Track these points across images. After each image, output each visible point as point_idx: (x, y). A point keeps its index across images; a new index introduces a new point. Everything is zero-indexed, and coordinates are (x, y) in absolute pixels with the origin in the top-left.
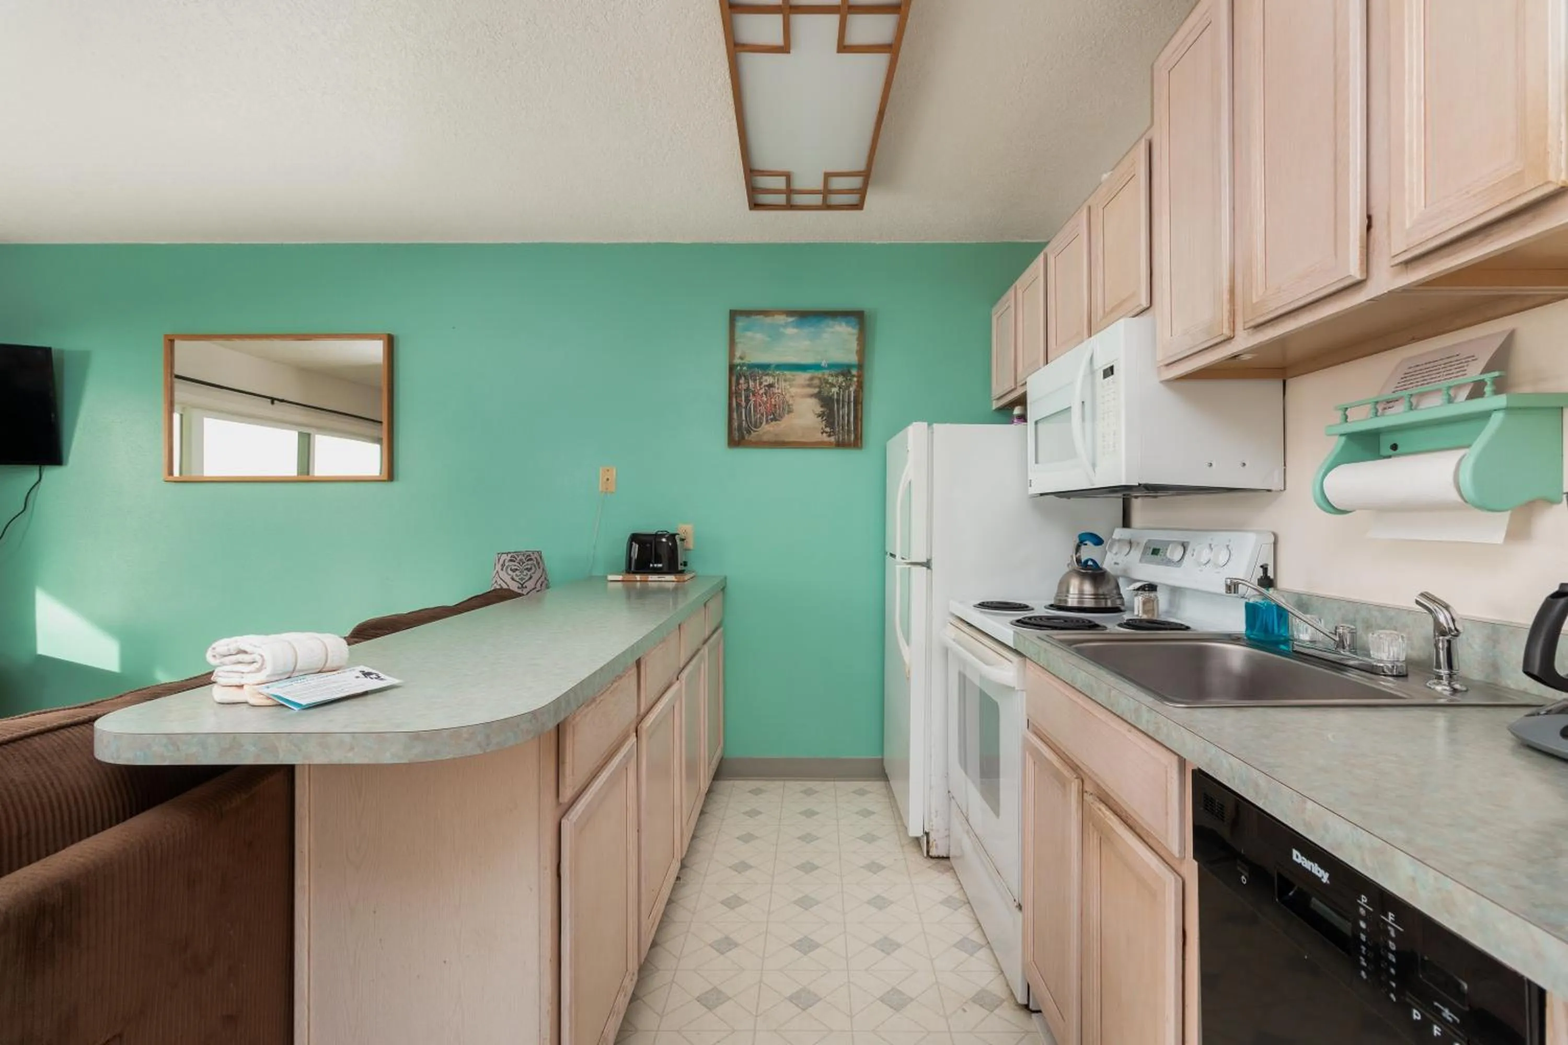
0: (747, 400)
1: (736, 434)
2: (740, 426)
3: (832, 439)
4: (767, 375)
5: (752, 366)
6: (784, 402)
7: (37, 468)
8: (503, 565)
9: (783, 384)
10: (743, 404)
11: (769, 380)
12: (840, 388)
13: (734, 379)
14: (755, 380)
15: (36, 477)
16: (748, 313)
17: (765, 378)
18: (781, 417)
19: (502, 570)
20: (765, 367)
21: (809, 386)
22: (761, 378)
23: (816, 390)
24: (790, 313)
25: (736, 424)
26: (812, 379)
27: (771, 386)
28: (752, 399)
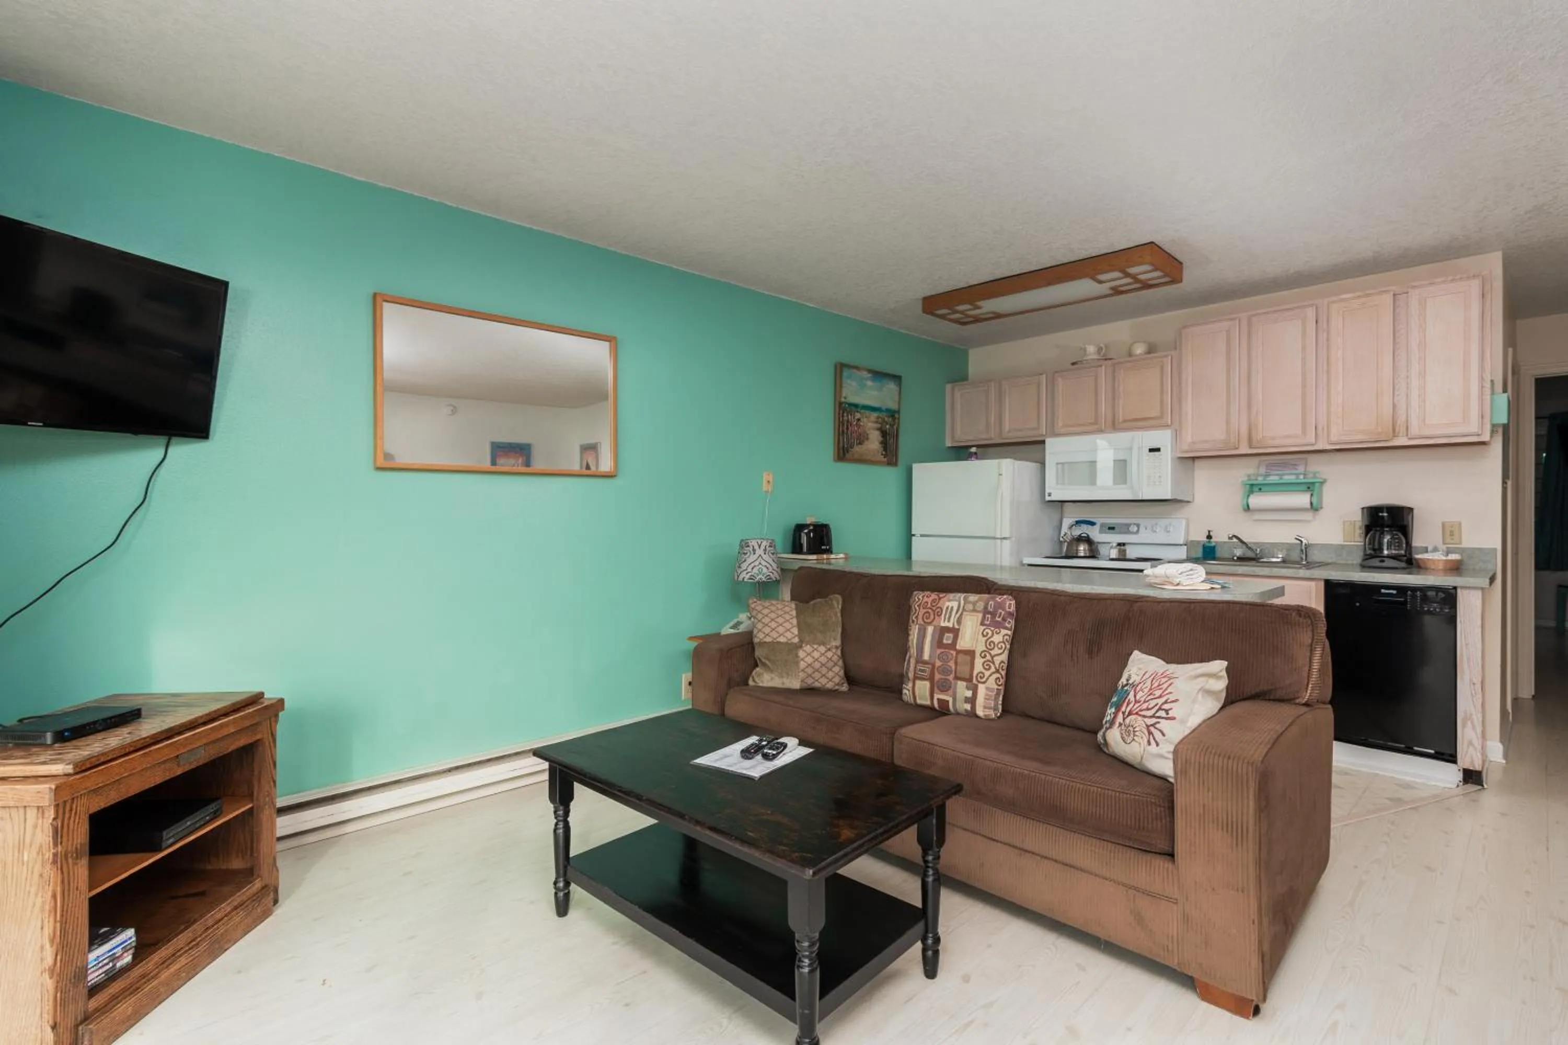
0: (847, 429)
1: (841, 454)
2: (844, 447)
3: (886, 459)
4: (857, 412)
5: (850, 405)
6: (865, 432)
7: (163, 440)
8: (765, 550)
9: (865, 420)
10: (845, 431)
11: (858, 416)
12: (890, 425)
13: (841, 412)
14: (851, 415)
15: (160, 453)
16: (849, 367)
17: (856, 414)
18: (863, 441)
19: (765, 554)
20: (856, 406)
21: (876, 422)
22: (854, 414)
23: (879, 426)
24: (870, 371)
25: (841, 445)
26: (878, 418)
27: (859, 420)
28: (850, 428)
